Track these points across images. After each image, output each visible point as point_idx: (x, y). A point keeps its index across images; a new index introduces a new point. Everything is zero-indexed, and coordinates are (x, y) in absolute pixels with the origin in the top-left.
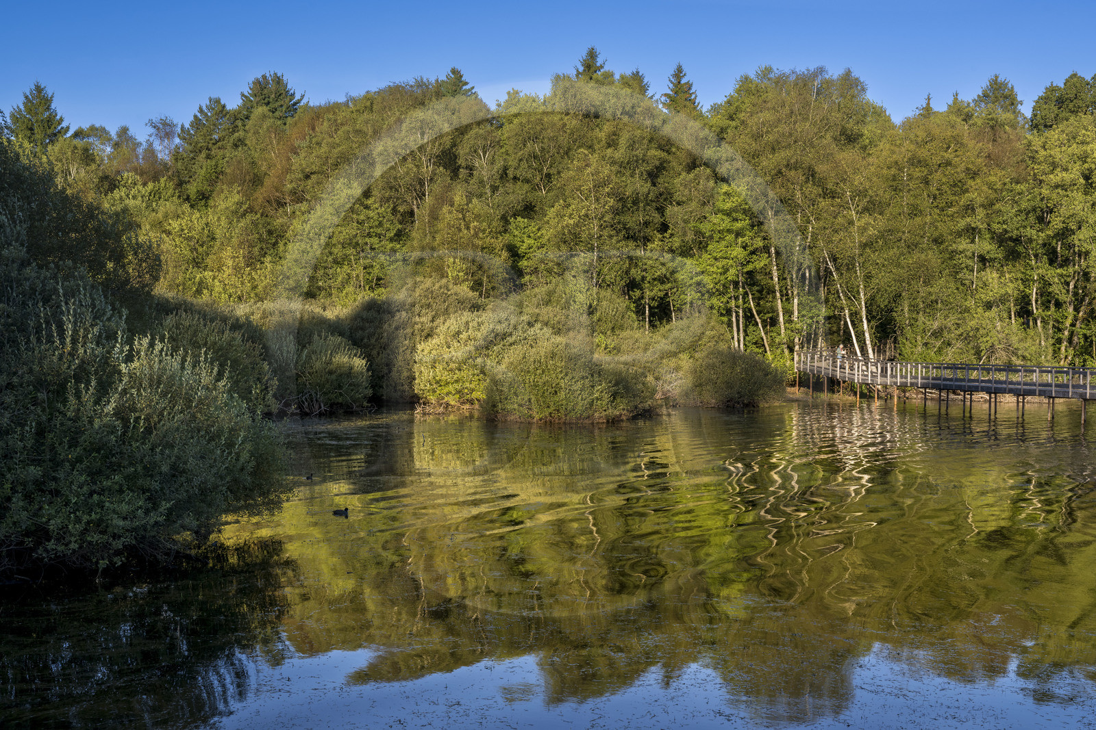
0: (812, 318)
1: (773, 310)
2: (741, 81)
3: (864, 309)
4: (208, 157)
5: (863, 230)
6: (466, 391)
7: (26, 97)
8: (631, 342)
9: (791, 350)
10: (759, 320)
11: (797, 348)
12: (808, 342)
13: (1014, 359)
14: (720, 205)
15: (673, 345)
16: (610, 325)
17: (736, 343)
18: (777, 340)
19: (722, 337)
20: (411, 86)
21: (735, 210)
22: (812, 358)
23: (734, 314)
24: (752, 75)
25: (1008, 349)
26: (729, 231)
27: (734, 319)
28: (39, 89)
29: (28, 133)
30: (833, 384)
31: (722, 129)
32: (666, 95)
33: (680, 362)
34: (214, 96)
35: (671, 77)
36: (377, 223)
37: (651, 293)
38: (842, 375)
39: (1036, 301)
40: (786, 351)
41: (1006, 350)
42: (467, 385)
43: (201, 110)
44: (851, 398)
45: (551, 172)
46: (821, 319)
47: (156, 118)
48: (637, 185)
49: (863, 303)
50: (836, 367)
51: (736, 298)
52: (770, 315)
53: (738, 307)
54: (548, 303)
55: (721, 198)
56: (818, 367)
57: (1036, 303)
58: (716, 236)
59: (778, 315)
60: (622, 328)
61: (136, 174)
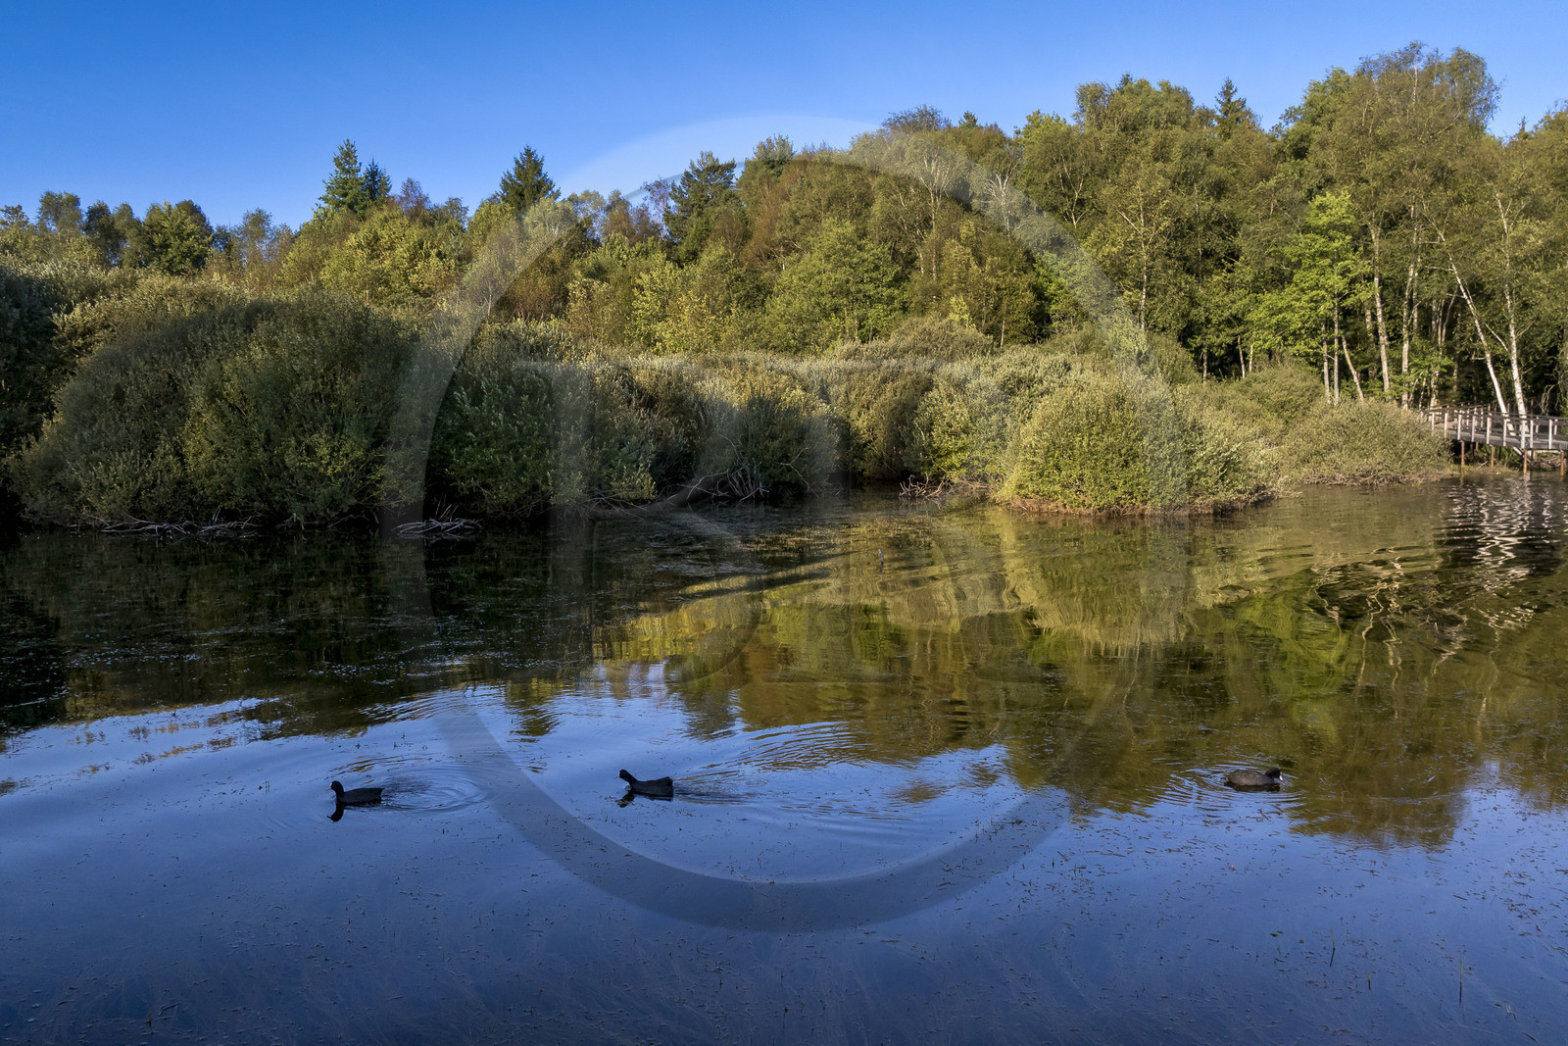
1: (1376, 359)
3: (1514, 351)
4: (700, 214)
5: (1520, 241)
6: (976, 462)
7: (517, 162)
10: (1354, 372)
14: (1312, 221)
20: (914, 116)
21: (1332, 226)
23: (1326, 363)
26: (1323, 255)
27: (1325, 370)
28: (529, 153)
29: (518, 198)
31: (1302, 136)
34: (706, 150)
36: (872, 266)
37: (1216, 339)
42: (978, 454)
43: (692, 166)
45: (1085, 196)
47: (651, 180)
48: (1196, 204)
49: (1514, 343)
51: (1330, 342)
52: (1366, 366)
53: (1332, 353)
55: (1312, 214)
58: (1306, 262)
59: (1381, 365)
61: (625, 234)
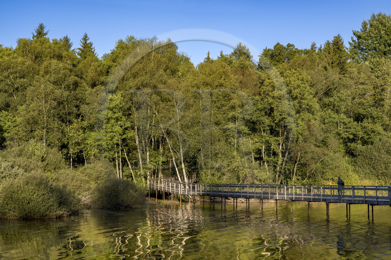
0: (156, 162)
1: (137, 158)
2: (119, 43)
8: (65, 175)
9: (146, 178)
10: (129, 164)
11: (149, 177)
12: (154, 174)
13: (255, 181)
15: (87, 177)
16: (54, 167)
17: (118, 175)
18: (138, 174)
19: (111, 172)
22: (157, 182)
23: (117, 160)
24: (124, 40)
25: (253, 176)
26: (112, 118)
27: (117, 163)
30: (167, 195)
31: (109, 66)
32: (79, 49)
33: (90, 185)
35: (82, 40)
38: (173, 190)
39: (264, 152)
40: (143, 179)
41: (252, 177)
44: (177, 202)
46: (160, 163)
50: (169, 187)
51: (118, 153)
52: (135, 161)
53: (119, 157)
54: (20, 155)
56: (160, 187)
57: (264, 154)
59: (139, 161)
60: (59, 168)
